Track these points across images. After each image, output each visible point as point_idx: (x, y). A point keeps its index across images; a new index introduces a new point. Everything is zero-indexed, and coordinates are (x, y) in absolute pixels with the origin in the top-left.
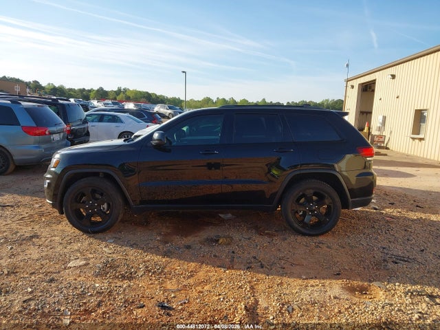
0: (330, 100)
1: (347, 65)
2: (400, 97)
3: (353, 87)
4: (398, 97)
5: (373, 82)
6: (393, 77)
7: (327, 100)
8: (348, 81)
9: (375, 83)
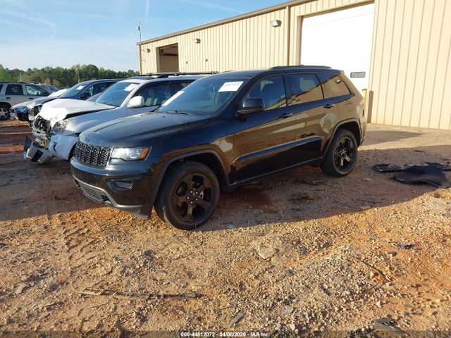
0: (81, 65)
1: (139, 29)
2: (209, 60)
3: (149, 51)
4: (207, 60)
5: (175, 46)
6: (199, 41)
7: (78, 66)
8: (140, 45)
9: (177, 47)
